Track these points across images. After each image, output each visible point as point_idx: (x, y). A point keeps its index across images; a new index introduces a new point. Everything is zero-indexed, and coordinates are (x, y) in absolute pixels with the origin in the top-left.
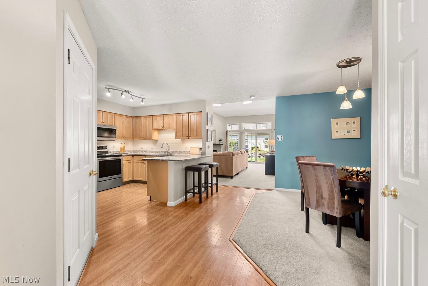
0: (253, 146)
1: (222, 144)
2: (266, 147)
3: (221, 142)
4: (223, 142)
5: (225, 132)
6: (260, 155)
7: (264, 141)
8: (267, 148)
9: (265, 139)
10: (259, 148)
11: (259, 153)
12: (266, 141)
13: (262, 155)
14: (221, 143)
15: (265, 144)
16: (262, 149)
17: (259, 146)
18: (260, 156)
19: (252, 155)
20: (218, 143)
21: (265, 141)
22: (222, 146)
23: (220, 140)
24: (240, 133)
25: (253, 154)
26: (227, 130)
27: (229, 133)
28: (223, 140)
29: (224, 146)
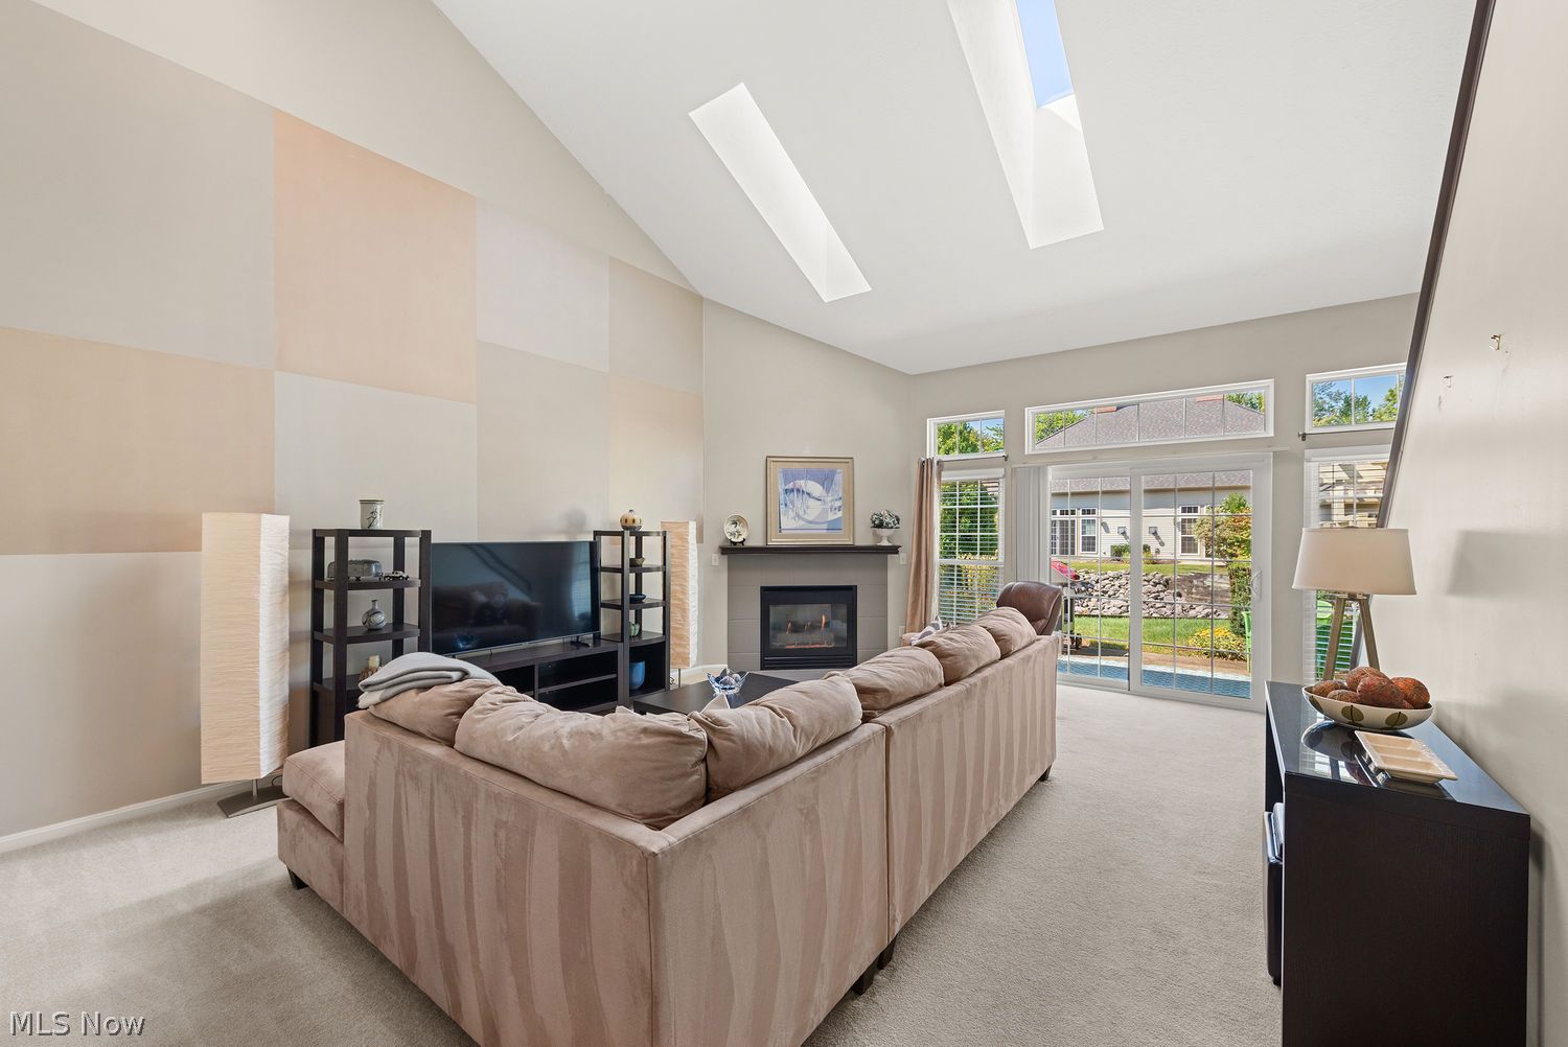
0: (1121, 541)
1: (894, 550)
2: (1188, 545)
3: (884, 532)
4: (905, 537)
5: (915, 469)
6: (1156, 584)
7: (1179, 520)
8: (1196, 551)
9: (1184, 510)
10: (1153, 551)
11: (1150, 577)
12: (1190, 521)
13: (1167, 584)
14: (885, 543)
15: (1183, 532)
16: (1165, 555)
17: (1154, 545)
18: (1156, 589)
19: (1117, 583)
20: (864, 539)
21: (1184, 521)
22: (891, 558)
23: (876, 525)
24: (1014, 471)
25: (1123, 581)
26: (923, 459)
27: (939, 476)
28: (898, 520)
29: (909, 557)
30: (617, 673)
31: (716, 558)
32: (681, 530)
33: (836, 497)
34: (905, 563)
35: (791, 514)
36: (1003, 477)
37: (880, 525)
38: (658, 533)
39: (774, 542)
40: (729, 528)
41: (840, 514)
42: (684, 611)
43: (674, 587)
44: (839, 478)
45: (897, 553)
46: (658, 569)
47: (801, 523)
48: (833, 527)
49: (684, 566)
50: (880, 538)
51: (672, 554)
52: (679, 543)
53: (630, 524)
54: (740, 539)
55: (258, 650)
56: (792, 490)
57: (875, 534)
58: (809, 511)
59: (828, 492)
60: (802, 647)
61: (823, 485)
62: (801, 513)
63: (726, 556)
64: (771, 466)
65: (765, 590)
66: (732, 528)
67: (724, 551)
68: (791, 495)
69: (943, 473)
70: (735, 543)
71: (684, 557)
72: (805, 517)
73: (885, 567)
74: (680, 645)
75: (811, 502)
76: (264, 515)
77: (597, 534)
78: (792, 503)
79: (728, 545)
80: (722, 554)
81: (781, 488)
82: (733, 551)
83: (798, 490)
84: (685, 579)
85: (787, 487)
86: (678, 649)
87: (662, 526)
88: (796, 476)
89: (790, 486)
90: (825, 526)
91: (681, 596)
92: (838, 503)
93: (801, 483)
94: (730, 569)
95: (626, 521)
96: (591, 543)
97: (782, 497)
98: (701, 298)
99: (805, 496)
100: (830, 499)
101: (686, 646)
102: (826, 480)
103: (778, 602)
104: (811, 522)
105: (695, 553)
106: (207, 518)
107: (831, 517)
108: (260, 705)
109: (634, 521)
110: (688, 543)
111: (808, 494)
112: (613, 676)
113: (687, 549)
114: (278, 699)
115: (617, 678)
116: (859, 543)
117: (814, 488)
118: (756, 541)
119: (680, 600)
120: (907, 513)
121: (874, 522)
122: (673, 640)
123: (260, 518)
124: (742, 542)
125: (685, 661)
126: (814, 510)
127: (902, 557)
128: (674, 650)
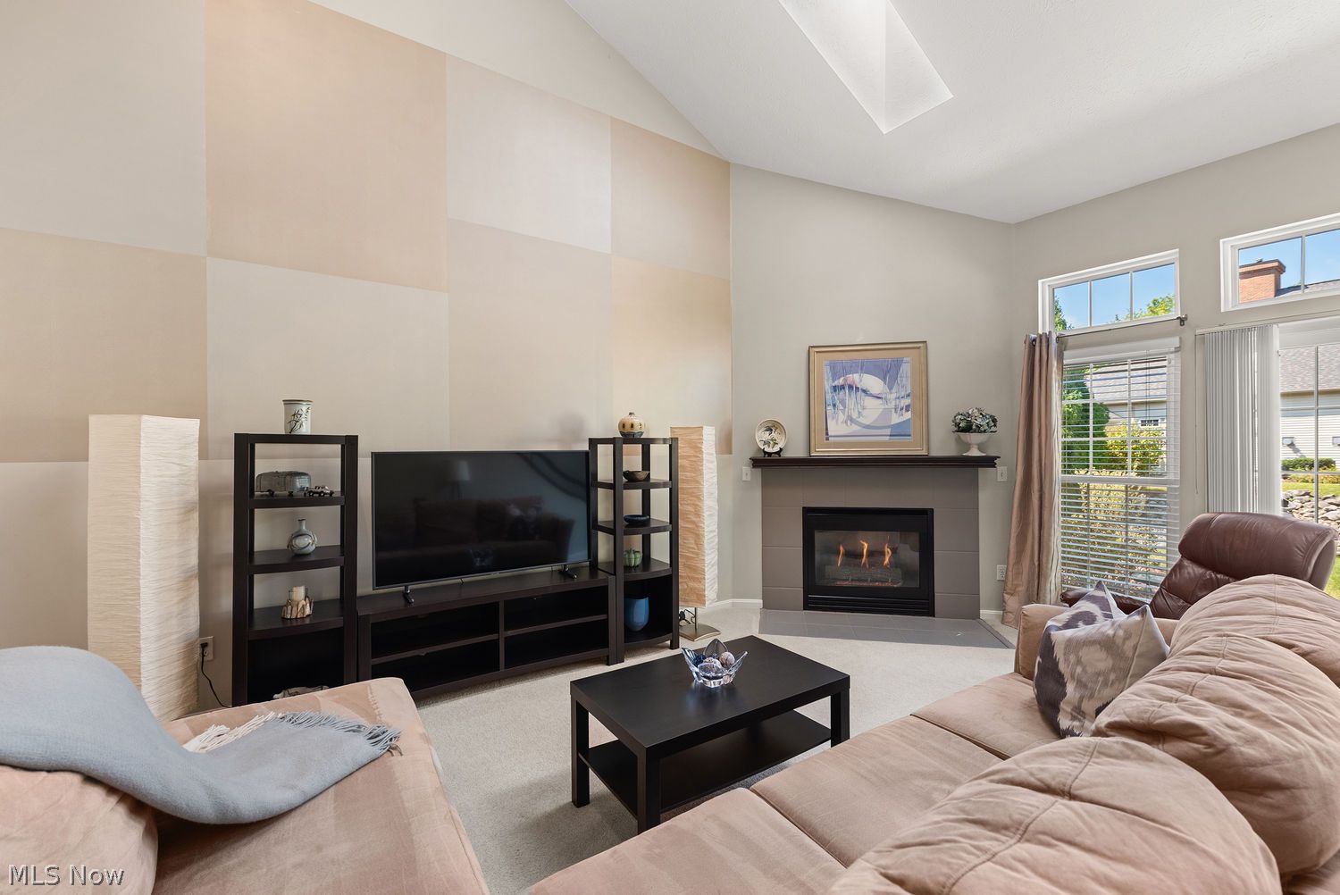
1: (989, 462)
3: (973, 438)
4: (1005, 442)
5: (1021, 351)
14: (975, 452)
20: (942, 444)
22: (984, 473)
23: (965, 427)
24: (1200, 340)
26: (1033, 336)
27: (1060, 357)
28: (994, 421)
29: (1012, 473)
30: (607, 613)
31: (747, 471)
32: (694, 437)
33: (903, 394)
34: (1005, 479)
35: (842, 417)
36: (1177, 350)
37: (968, 429)
38: (665, 441)
39: (819, 452)
40: (762, 436)
41: (908, 415)
42: (698, 537)
43: (683, 507)
44: (906, 369)
45: (994, 466)
46: (664, 485)
47: (855, 428)
48: (899, 432)
49: (697, 482)
50: (968, 446)
51: (683, 467)
52: (691, 452)
53: (628, 429)
54: (776, 449)
55: (138, 579)
56: (843, 387)
57: (959, 440)
58: (865, 413)
59: (891, 388)
60: (858, 584)
61: (884, 379)
62: (855, 415)
63: (759, 471)
64: (815, 358)
65: (807, 511)
66: (766, 436)
67: (756, 463)
68: (842, 393)
69: (1066, 353)
70: (770, 454)
71: (697, 470)
72: (859, 420)
73: (974, 485)
74: (695, 580)
75: (869, 401)
76: (145, 418)
77: (594, 443)
78: (843, 402)
79: (761, 455)
80: (754, 466)
81: (828, 385)
82: (766, 463)
83: (851, 387)
84: (699, 498)
85: (836, 383)
86: (692, 584)
87: (672, 432)
88: (846, 371)
89: (841, 381)
90: (888, 431)
91: (694, 519)
92: (907, 401)
93: (855, 378)
94: (765, 484)
95: (624, 426)
96: (587, 453)
97: (829, 396)
98: (727, 164)
99: (860, 393)
100: (894, 396)
101: (701, 580)
102: (888, 372)
103: (825, 527)
104: (868, 427)
105: (714, 466)
106: (94, 420)
107: (896, 419)
108: (142, 646)
109: (632, 426)
110: (701, 452)
111: (864, 391)
112: (602, 617)
113: (701, 460)
114: (175, 636)
115: (606, 622)
116: (936, 452)
117: (873, 383)
118: (796, 451)
119: (693, 523)
120: (1008, 410)
121: (957, 425)
122: (682, 571)
123: (140, 420)
124: (778, 453)
125: (701, 599)
126: (872, 411)
127: (1001, 470)
128: (683, 586)
